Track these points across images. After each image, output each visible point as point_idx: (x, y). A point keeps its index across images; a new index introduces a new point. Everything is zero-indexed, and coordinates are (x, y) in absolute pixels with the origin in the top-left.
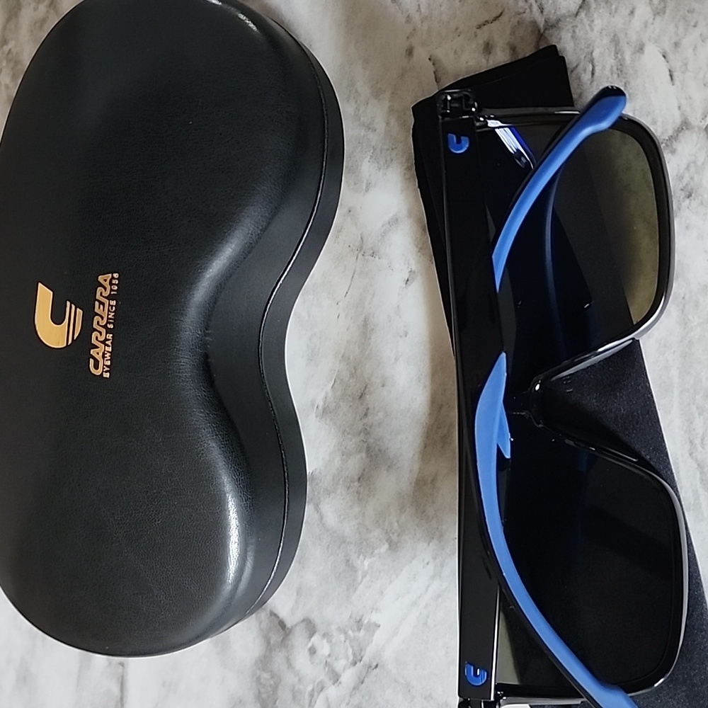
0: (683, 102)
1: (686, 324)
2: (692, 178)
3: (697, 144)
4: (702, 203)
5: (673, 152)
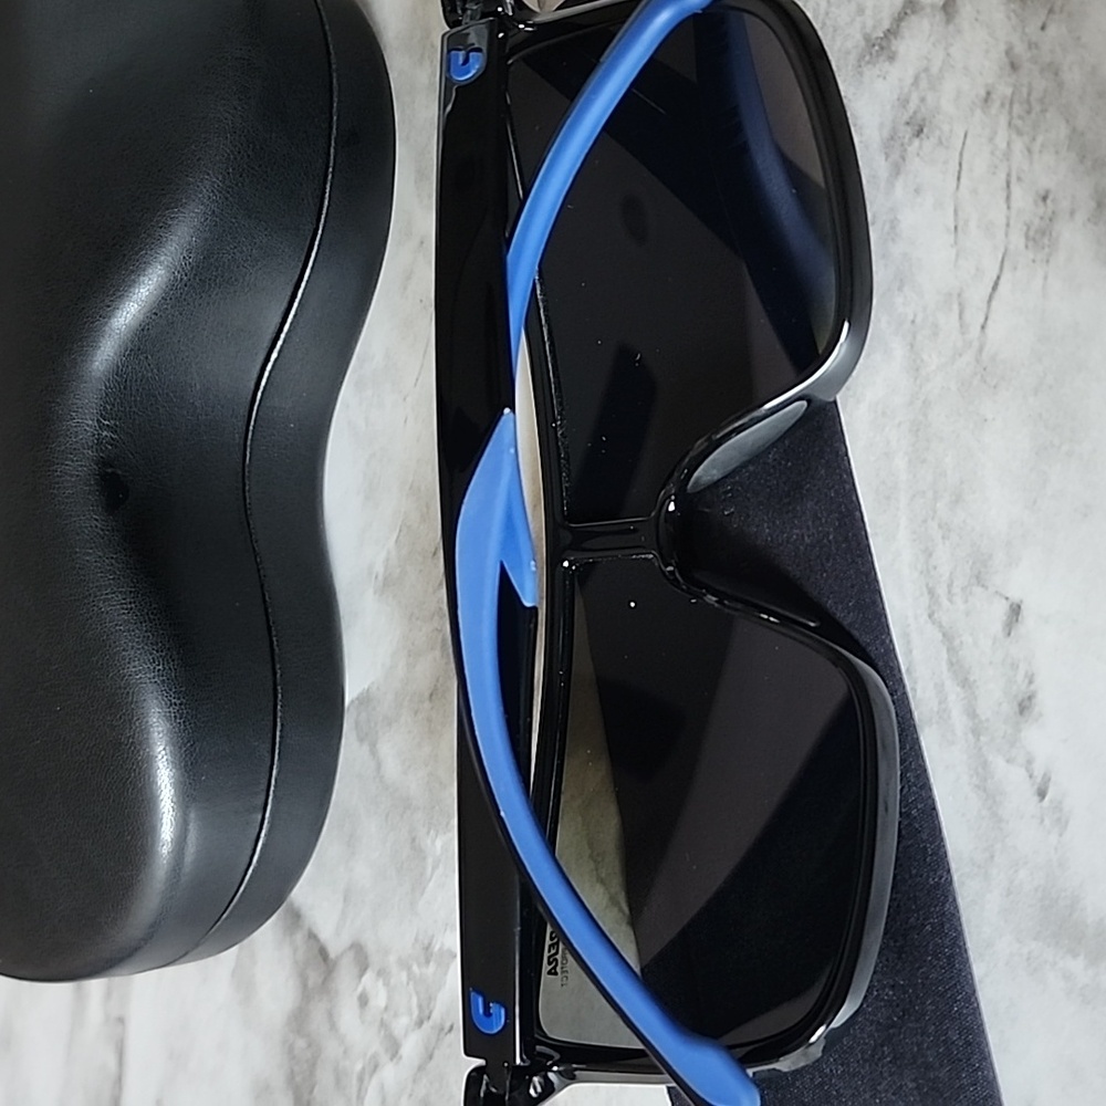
1: (917, 370)
2: (923, 100)
3: (930, 36)
4: (940, 143)
5: (892, 58)
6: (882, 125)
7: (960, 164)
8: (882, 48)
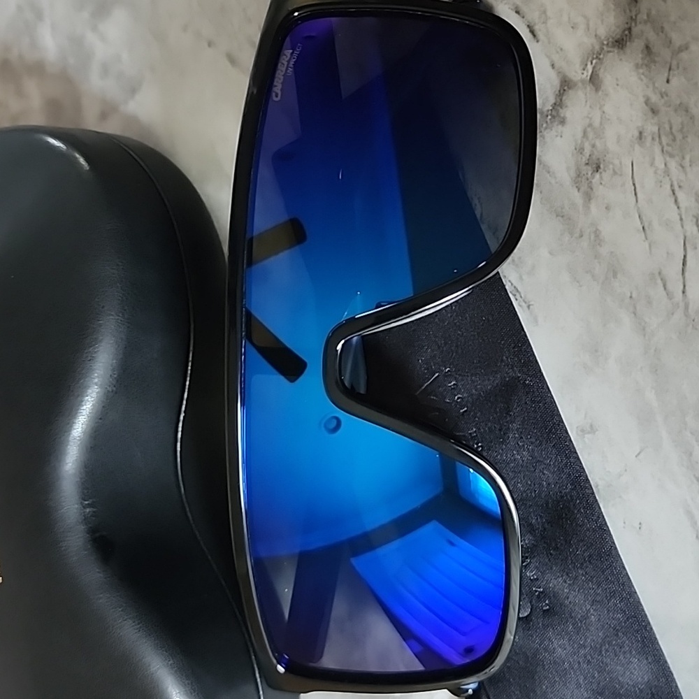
0: (555, 58)
1: (644, 329)
2: (594, 146)
3: (586, 102)
4: (615, 173)
5: (563, 122)
6: (568, 169)
7: (634, 184)
8: (553, 117)
